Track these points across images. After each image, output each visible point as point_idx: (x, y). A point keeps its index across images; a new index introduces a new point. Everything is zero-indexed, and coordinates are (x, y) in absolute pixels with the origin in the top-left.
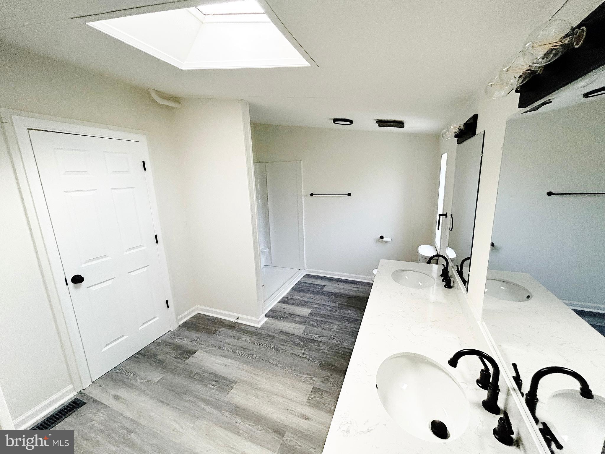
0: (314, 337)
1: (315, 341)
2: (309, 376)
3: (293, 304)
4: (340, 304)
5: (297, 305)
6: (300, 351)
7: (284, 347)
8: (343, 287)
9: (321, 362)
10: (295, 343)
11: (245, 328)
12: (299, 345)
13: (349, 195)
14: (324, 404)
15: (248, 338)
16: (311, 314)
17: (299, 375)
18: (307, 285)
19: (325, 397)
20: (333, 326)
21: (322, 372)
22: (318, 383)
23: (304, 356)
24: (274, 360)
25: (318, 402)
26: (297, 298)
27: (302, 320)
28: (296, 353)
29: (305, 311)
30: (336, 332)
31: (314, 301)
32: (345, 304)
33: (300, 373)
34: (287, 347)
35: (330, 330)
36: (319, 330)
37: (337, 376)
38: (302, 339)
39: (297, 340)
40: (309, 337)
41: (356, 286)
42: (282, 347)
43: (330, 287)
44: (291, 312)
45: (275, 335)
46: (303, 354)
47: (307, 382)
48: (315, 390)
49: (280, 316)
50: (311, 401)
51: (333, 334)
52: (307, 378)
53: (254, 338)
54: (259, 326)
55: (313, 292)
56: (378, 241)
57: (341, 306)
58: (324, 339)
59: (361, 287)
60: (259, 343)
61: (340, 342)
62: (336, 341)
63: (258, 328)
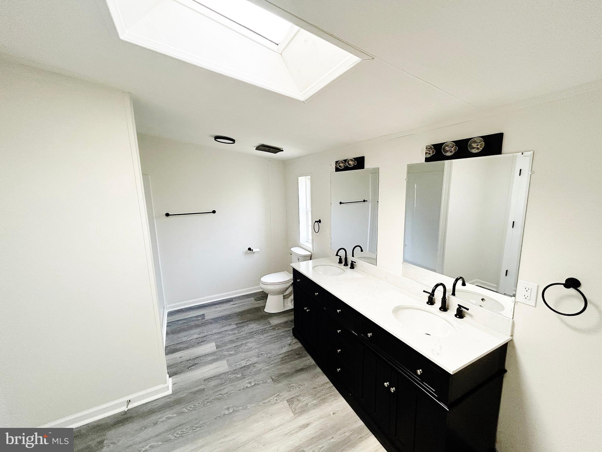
0: (243, 364)
1: (248, 367)
2: (276, 395)
3: (187, 348)
4: (236, 324)
5: (193, 346)
6: (245, 383)
7: (226, 391)
8: (223, 308)
9: (271, 378)
10: (231, 381)
11: (149, 407)
12: (238, 379)
13: (214, 212)
14: (307, 404)
15: (169, 413)
16: (217, 347)
17: (266, 401)
18: (181, 322)
19: (302, 399)
20: (250, 345)
21: (280, 385)
22: (286, 395)
23: (253, 385)
24: (228, 409)
25: (302, 407)
26: (185, 339)
27: (215, 357)
28: (243, 387)
29: (210, 347)
30: (258, 348)
31: (208, 333)
32: (240, 322)
33: (264, 399)
34: (228, 388)
35: (250, 349)
36: (241, 355)
37: (294, 379)
38: (235, 372)
39: (232, 376)
40: (239, 366)
41: (234, 303)
42: (222, 392)
43: (210, 314)
44: (193, 356)
45: (202, 387)
46: (250, 383)
47: (278, 401)
48: (290, 401)
49: (184, 367)
50: (296, 411)
51: (257, 350)
52: (275, 398)
53: (178, 408)
54: (170, 392)
55: (197, 326)
56: (246, 253)
57: (239, 325)
58: (255, 360)
59: (239, 301)
60: (191, 407)
61: (270, 353)
62: (266, 355)
63: (171, 395)
